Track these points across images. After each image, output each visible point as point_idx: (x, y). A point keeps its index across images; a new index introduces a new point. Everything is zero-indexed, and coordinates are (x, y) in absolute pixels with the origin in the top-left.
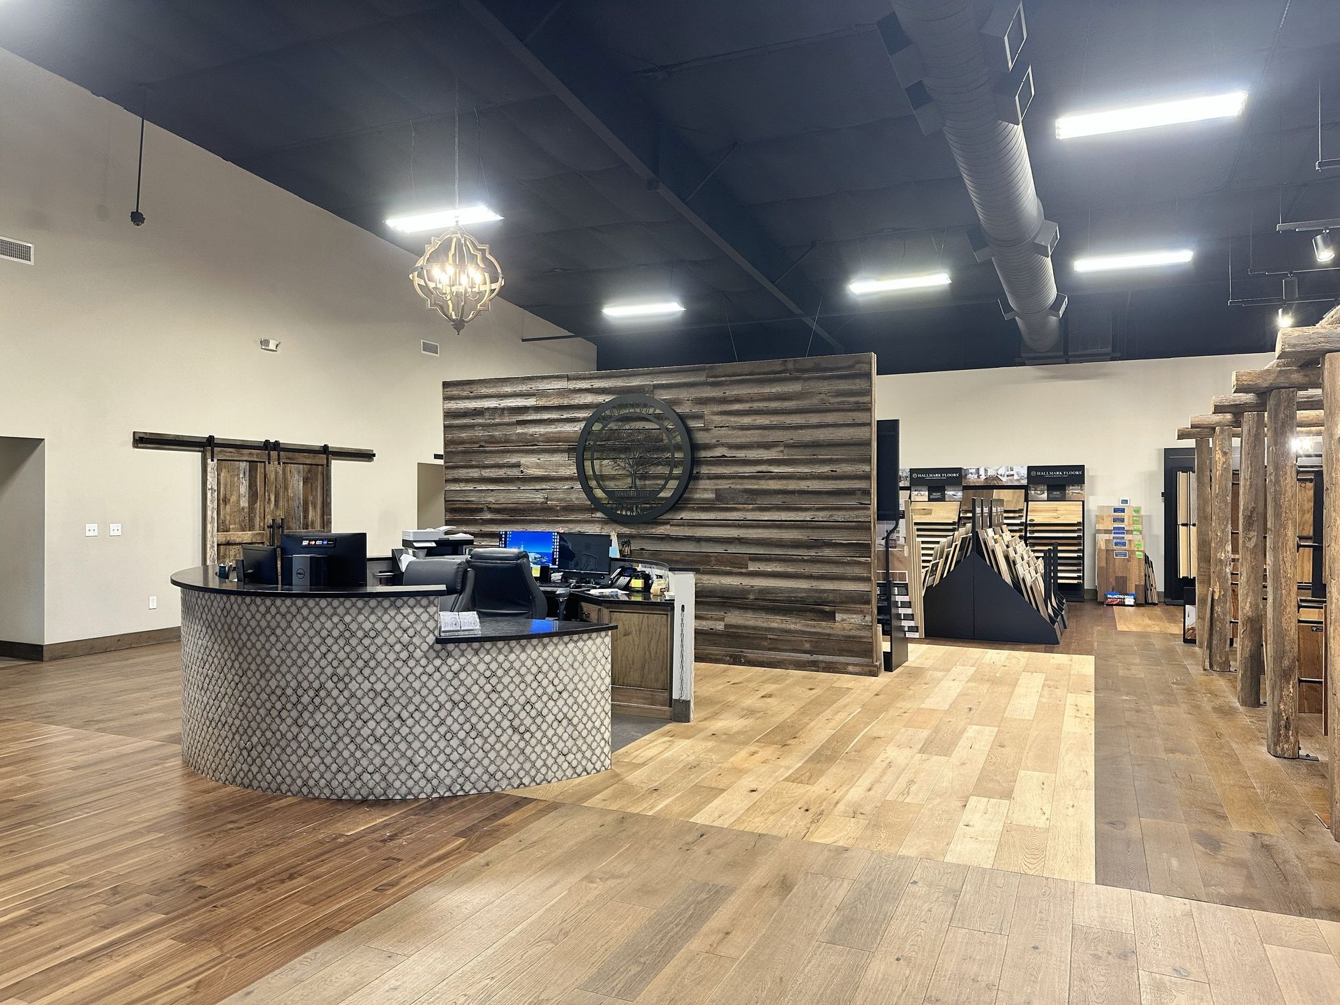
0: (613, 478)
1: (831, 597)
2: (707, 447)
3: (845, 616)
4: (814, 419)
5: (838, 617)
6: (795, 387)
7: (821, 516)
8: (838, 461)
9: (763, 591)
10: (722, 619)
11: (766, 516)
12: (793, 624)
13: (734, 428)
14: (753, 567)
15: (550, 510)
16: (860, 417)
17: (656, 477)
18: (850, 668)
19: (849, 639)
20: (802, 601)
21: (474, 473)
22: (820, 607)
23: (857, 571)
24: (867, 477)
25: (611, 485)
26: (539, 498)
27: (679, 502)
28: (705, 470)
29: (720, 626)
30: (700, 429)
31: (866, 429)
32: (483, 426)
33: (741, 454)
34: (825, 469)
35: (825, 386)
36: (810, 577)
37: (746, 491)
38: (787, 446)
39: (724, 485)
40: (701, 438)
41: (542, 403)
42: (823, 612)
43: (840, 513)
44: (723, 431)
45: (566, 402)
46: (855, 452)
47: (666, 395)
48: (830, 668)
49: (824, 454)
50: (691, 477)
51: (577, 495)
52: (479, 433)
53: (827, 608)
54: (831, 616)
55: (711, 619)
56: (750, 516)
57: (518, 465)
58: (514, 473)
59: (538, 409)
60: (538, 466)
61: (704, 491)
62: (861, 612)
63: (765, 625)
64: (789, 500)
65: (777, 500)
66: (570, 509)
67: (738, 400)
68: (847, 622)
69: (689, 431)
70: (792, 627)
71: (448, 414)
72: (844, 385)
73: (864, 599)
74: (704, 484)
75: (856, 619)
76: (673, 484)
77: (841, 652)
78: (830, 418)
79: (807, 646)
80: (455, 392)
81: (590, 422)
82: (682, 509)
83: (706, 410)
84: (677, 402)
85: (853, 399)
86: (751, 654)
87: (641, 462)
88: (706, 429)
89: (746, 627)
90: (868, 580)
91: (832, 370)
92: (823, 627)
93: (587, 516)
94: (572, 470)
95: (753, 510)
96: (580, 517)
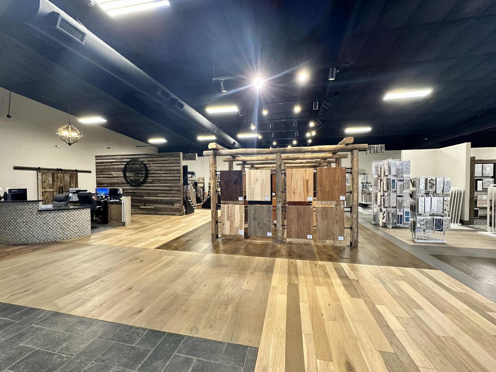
0: (131, 177)
1: (174, 201)
2: (150, 170)
3: (176, 204)
4: (170, 165)
5: (175, 205)
6: (167, 159)
7: (172, 184)
8: (175, 173)
9: (161, 200)
10: (154, 206)
11: (162, 185)
12: (167, 206)
13: (155, 167)
14: (159, 195)
15: (119, 184)
16: (179, 165)
17: (140, 177)
18: (177, 215)
19: (177, 209)
20: (168, 202)
21: (102, 176)
22: (172, 203)
23: (179, 195)
24: (180, 177)
25: (131, 178)
26: (116, 181)
27: (144, 182)
28: (150, 175)
29: (153, 207)
30: (148, 167)
31: (179, 167)
32: (104, 165)
33: (157, 172)
34: (172, 175)
35: (172, 158)
36: (170, 197)
37: (158, 180)
38: (165, 170)
39: (153, 178)
40: (149, 168)
41: (116, 161)
42: (172, 204)
43: (175, 184)
44: (153, 167)
45: (121, 161)
46: (178, 172)
47: (142, 160)
48: (173, 215)
49: (172, 172)
50: (146, 177)
51: (124, 181)
52: (103, 167)
53: (173, 203)
54: (174, 204)
55: (152, 206)
56: (159, 185)
57: (111, 174)
58: (111, 176)
59: (116, 162)
60: (116, 174)
61: (150, 180)
62: (179, 203)
63: (161, 207)
64: (166, 181)
65: (163, 181)
66: (123, 183)
67: (156, 161)
68: (177, 205)
69: (146, 167)
70: (167, 207)
71: (97, 163)
72: (175, 158)
73: (180, 201)
74: (150, 178)
75: (178, 205)
76: (143, 178)
77: (176, 212)
78: (173, 165)
79: (169, 211)
80: (98, 158)
81: (126, 165)
82: (145, 183)
83: (150, 163)
84: (144, 161)
85: (177, 161)
86: (159, 213)
87: (137, 174)
88: (150, 167)
89: (158, 207)
90: (180, 197)
91: (173, 155)
92: (172, 207)
93: (126, 185)
94: (122, 175)
95: (159, 183)
96: (125, 185)
